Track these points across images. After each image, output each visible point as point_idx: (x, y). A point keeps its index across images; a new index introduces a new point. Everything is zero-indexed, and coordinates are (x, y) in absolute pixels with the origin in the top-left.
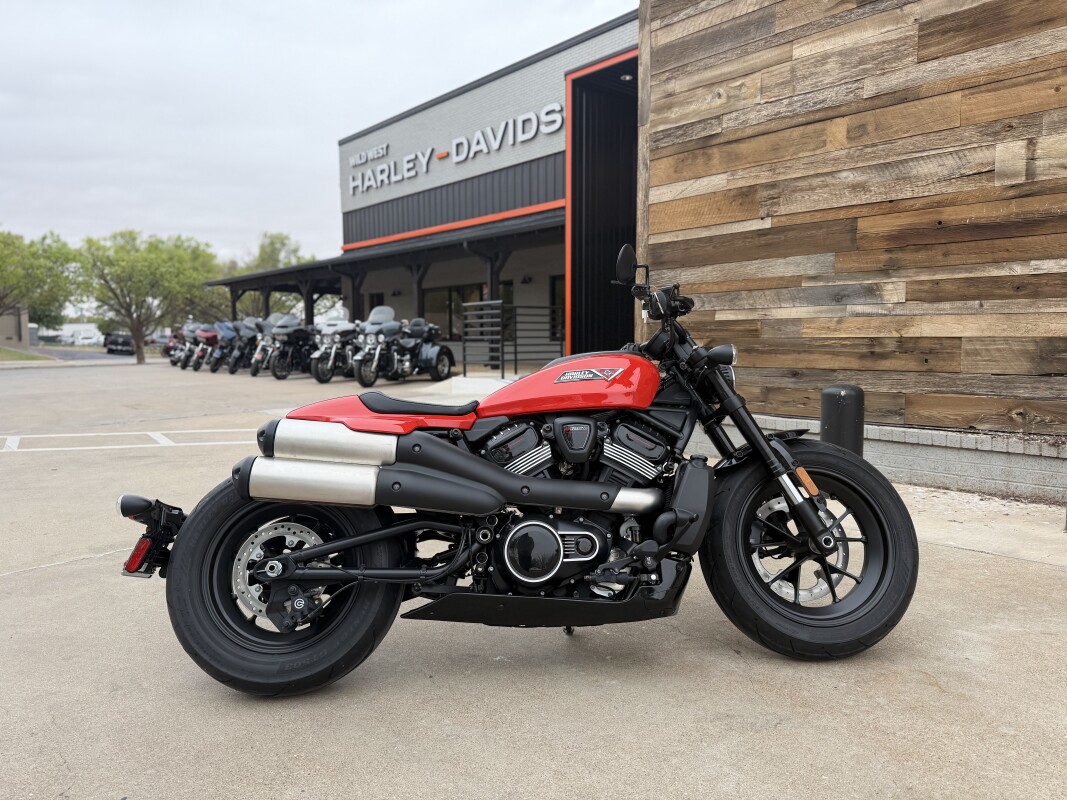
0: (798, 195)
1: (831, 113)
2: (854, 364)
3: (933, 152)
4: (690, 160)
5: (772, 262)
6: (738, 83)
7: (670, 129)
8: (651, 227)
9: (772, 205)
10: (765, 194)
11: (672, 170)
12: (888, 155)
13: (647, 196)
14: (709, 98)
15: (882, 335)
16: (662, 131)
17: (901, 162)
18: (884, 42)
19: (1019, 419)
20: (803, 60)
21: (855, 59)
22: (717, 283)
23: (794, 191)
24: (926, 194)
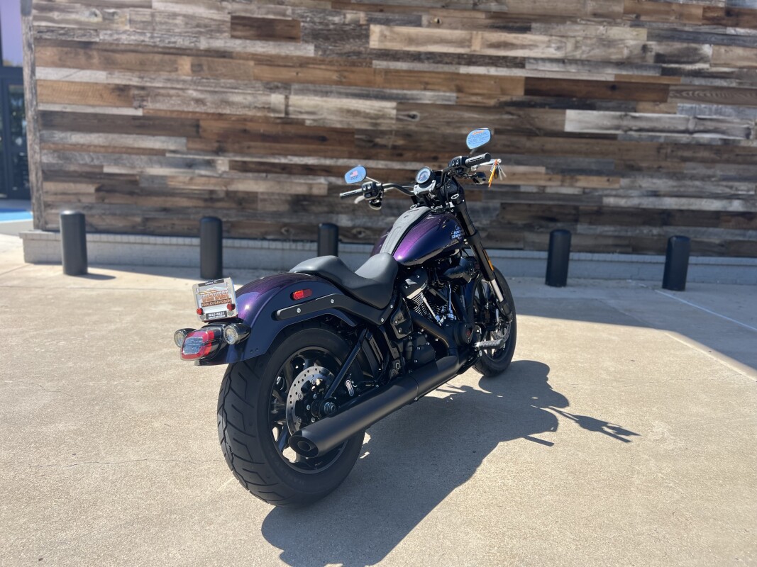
0: (160, 98)
1: (180, 52)
2: (201, 204)
3: (240, 91)
4: (72, 55)
5: (144, 137)
6: (112, 10)
7: (53, 27)
8: (39, 98)
9: (143, 100)
10: (136, 92)
11: (56, 58)
12: (216, 87)
13: (33, 72)
14: (87, 13)
15: (217, 188)
16: (46, 27)
17: (224, 92)
18: (211, 19)
19: (285, 233)
20: (160, 12)
21: (194, 23)
22: (103, 147)
23: (158, 95)
24: (238, 113)
